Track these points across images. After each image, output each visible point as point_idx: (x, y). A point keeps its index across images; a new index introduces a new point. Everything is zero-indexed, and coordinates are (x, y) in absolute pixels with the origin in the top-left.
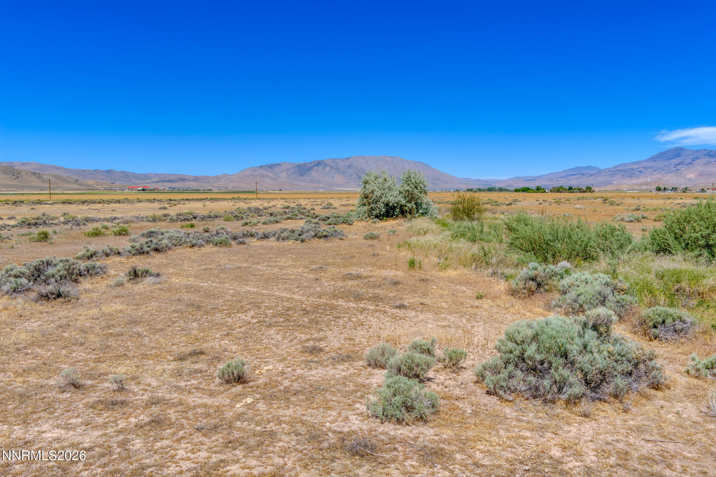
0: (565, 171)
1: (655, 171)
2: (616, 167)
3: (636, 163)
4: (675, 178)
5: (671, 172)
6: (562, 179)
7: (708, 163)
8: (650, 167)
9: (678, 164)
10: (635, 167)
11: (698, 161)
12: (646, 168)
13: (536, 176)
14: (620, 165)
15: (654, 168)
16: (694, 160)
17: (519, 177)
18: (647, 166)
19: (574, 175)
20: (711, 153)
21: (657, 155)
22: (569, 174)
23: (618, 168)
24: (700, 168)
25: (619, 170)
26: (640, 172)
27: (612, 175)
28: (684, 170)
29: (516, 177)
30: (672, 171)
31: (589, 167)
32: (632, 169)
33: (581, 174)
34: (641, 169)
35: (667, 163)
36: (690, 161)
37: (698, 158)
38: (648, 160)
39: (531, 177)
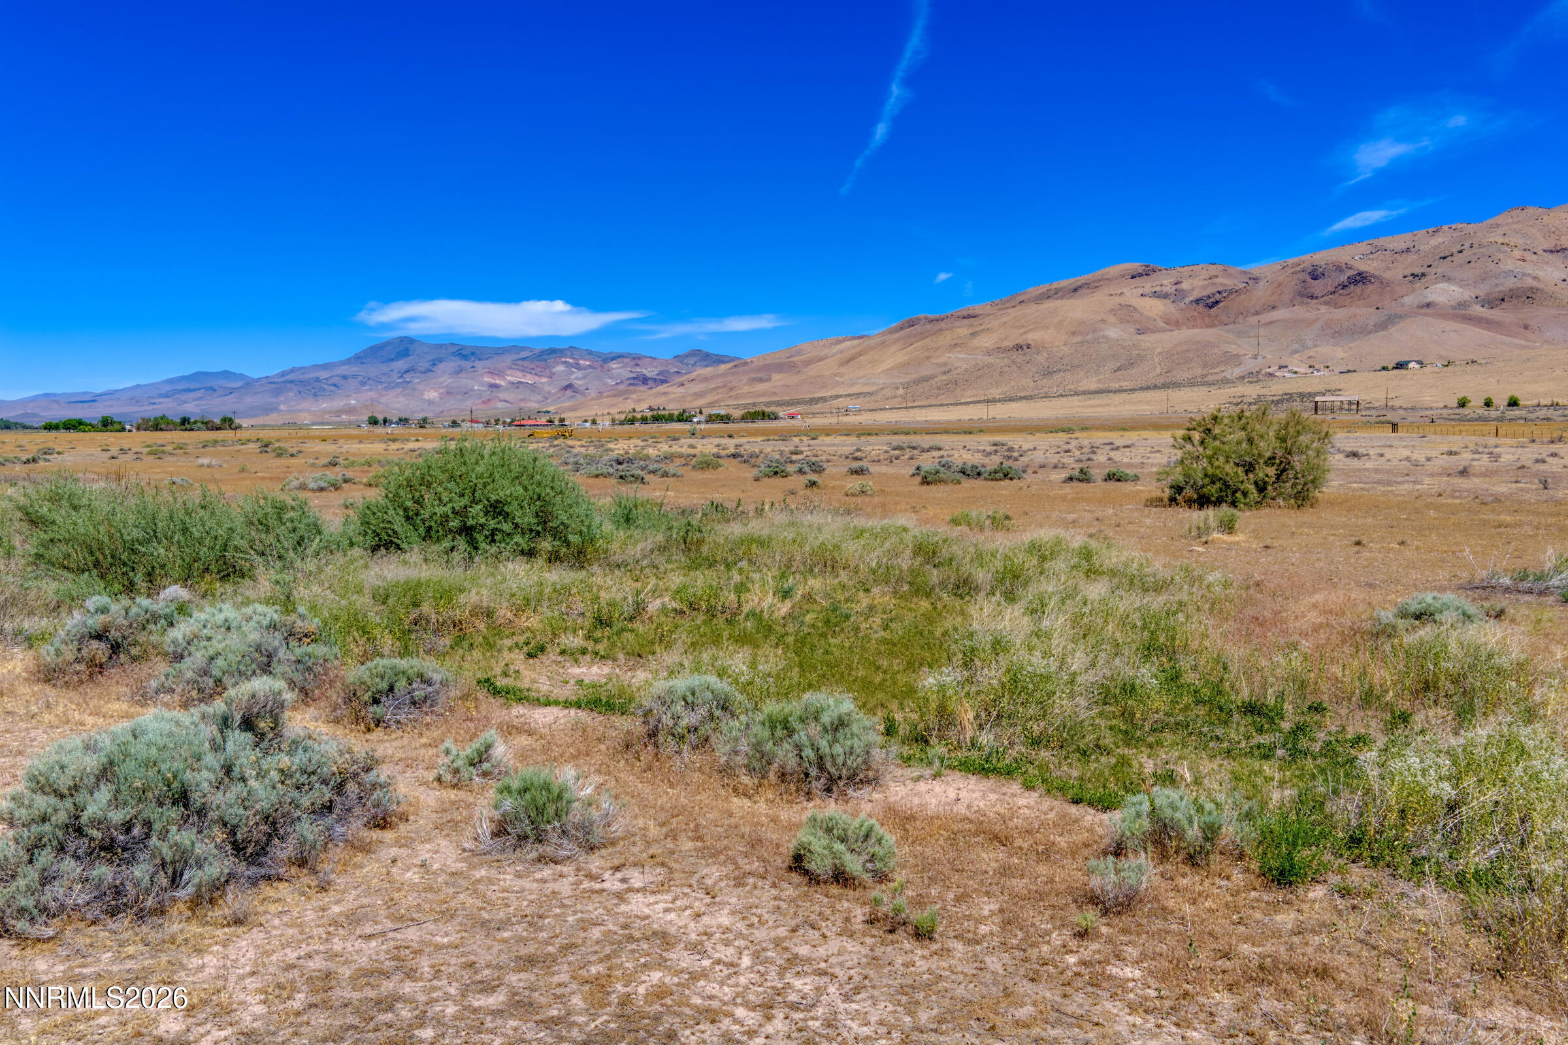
0: (169, 381)
1: (363, 384)
2: (283, 374)
3: (325, 367)
4: (402, 399)
5: (394, 388)
6: (161, 400)
7: (459, 371)
8: (355, 377)
9: (407, 371)
10: (323, 375)
11: (442, 366)
12: (345, 377)
13: (98, 391)
14: (292, 371)
15: (360, 378)
16: (434, 365)
17: (55, 395)
18: (346, 373)
19: (189, 390)
20: (464, 352)
21: (364, 351)
22: (180, 387)
23: (290, 377)
24: (447, 380)
25: (292, 382)
26: (335, 385)
27: (278, 392)
28: (419, 383)
29: (47, 395)
30: (397, 385)
31: (226, 374)
32: (318, 380)
33: (207, 389)
34: (335, 380)
35: (385, 368)
36: (427, 365)
37: (441, 360)
38: (348, 362)
39: (85, 393)
